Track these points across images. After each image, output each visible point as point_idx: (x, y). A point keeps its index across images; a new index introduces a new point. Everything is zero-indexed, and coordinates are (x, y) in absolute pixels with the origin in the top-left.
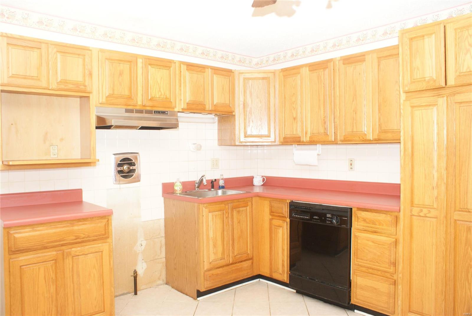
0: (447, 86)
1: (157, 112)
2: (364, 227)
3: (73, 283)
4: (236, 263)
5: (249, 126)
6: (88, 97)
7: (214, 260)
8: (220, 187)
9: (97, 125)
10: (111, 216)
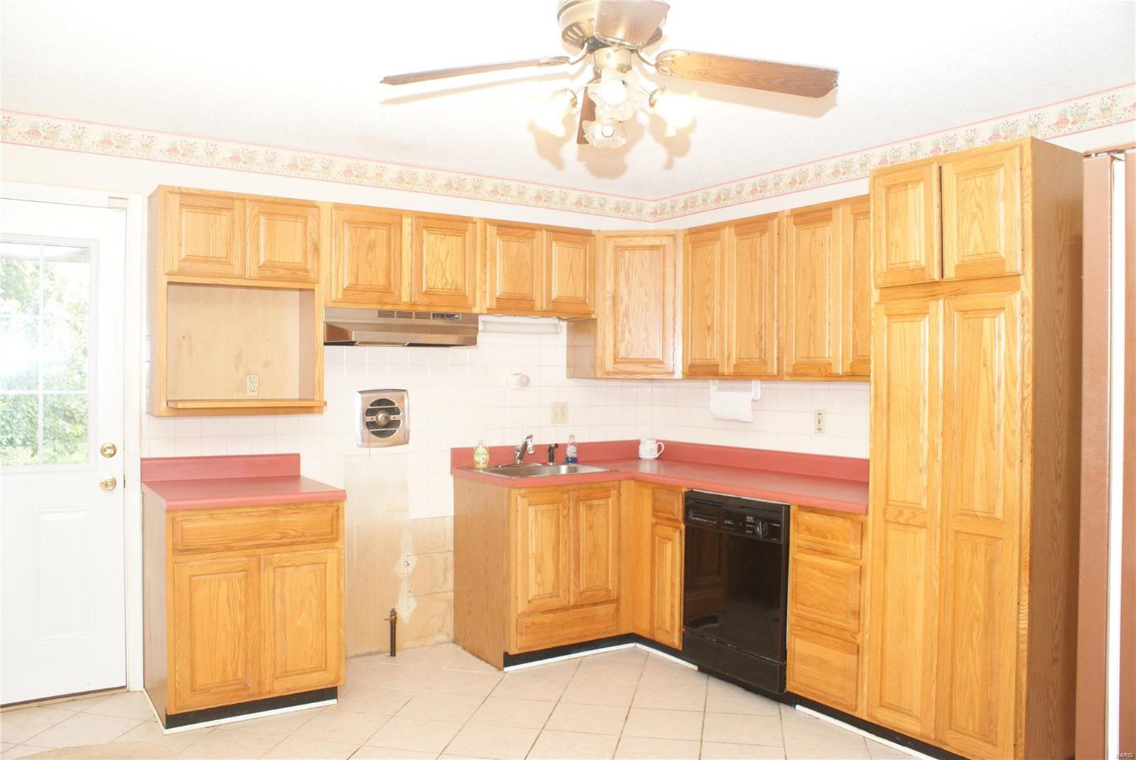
0: (944, 280)
1: (438, 315)
2: (809, 543)
3: (274, 613)
4: (583, 606)
5: (623, 340)
6: (313, 290)
7: (538, 595)
8: (567, 459)
9: (328, 340)
10: (343, 502)
